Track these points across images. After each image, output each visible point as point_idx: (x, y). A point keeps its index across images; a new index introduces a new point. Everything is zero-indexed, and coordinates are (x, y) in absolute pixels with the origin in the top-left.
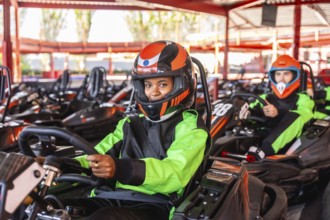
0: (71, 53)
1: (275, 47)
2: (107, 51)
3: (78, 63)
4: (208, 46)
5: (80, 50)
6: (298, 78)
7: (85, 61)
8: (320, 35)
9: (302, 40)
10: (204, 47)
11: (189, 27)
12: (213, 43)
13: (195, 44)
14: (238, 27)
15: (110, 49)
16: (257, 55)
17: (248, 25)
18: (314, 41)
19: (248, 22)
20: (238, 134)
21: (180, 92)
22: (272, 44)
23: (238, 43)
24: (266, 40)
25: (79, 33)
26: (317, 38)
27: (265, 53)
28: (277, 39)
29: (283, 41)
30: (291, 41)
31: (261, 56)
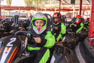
0: (5, 10)
1: (74, 10)
2: (18, 9)
3: (7, 13)
4: (52, 9)
5: (9, 9)
6: (81, 20)
7: (9, 12)
8: (88, 7)
9: (82, 8)
10: (51, 9)
11: (45, 2)
12: (54, 8)
13: (48, 8)
14: (63, 4)
15: (19, 9)
16: (68, 12)
17: (66, 4)
18: (86, 9)
19: (66, 2)
20: (69, 30)
21: (60, 20)
22: (73, 9)
23: (62, 9)
24: (71, 8)
25: (8, 3)
26: (87, 8)
27: (70, 12)
28: (75, 8)
29: (76, 9)
30: (79, 8)
31: (69, 13)
